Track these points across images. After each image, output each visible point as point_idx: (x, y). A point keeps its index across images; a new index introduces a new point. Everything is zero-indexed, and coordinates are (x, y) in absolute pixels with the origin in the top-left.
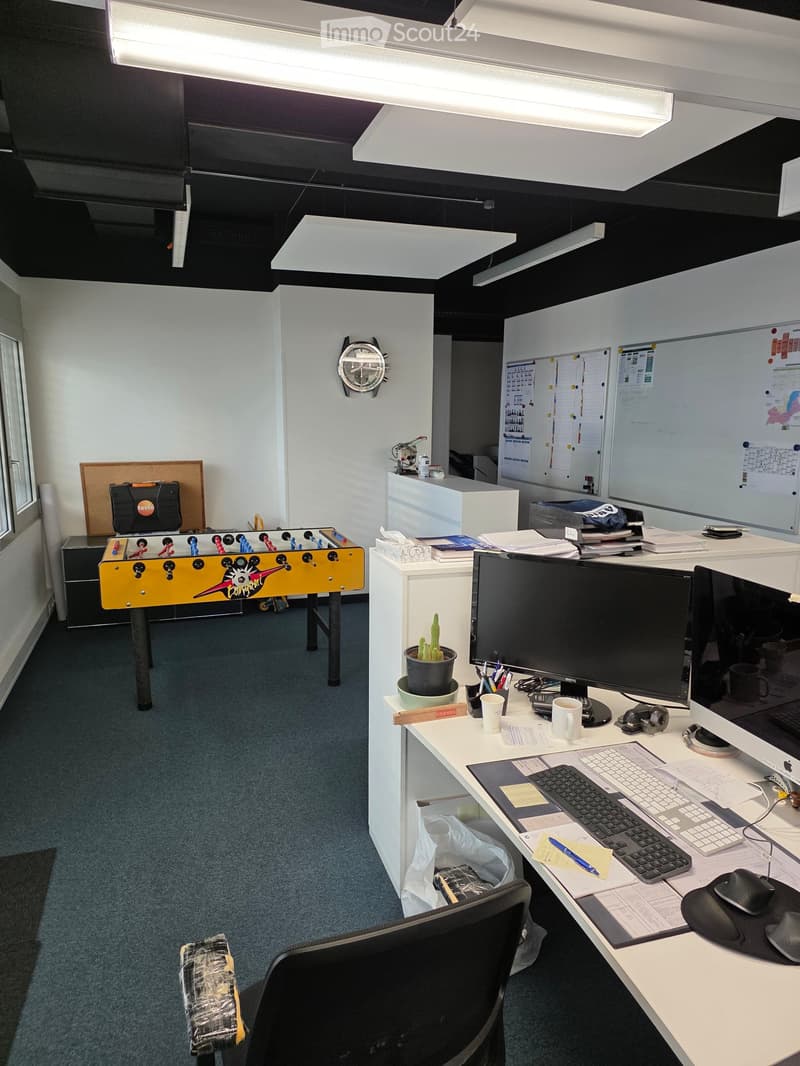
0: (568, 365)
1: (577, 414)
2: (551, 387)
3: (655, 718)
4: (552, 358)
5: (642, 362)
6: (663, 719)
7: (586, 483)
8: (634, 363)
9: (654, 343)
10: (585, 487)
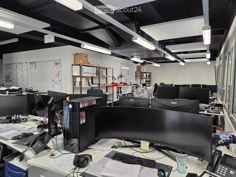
0: (19, 65)
1: (22, 75)
2: (15, 70)
3: (25, 120)
4: (15, 63)
5: (34, 65)
6: (26, 119)
7: (26, 90)
8: (33, 65)
9: (36, 62)
10: (25, 90)
